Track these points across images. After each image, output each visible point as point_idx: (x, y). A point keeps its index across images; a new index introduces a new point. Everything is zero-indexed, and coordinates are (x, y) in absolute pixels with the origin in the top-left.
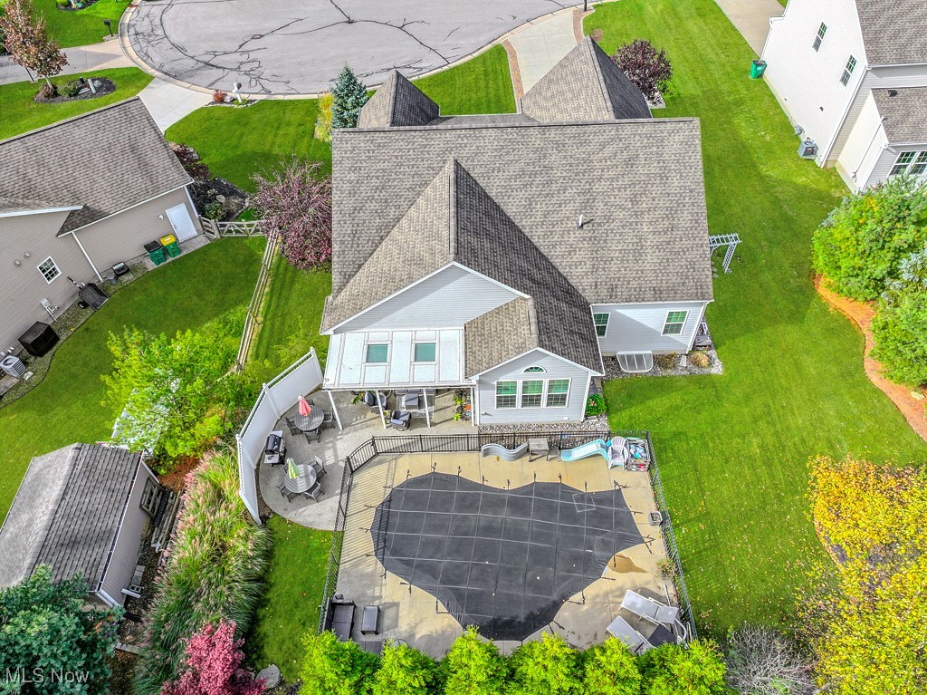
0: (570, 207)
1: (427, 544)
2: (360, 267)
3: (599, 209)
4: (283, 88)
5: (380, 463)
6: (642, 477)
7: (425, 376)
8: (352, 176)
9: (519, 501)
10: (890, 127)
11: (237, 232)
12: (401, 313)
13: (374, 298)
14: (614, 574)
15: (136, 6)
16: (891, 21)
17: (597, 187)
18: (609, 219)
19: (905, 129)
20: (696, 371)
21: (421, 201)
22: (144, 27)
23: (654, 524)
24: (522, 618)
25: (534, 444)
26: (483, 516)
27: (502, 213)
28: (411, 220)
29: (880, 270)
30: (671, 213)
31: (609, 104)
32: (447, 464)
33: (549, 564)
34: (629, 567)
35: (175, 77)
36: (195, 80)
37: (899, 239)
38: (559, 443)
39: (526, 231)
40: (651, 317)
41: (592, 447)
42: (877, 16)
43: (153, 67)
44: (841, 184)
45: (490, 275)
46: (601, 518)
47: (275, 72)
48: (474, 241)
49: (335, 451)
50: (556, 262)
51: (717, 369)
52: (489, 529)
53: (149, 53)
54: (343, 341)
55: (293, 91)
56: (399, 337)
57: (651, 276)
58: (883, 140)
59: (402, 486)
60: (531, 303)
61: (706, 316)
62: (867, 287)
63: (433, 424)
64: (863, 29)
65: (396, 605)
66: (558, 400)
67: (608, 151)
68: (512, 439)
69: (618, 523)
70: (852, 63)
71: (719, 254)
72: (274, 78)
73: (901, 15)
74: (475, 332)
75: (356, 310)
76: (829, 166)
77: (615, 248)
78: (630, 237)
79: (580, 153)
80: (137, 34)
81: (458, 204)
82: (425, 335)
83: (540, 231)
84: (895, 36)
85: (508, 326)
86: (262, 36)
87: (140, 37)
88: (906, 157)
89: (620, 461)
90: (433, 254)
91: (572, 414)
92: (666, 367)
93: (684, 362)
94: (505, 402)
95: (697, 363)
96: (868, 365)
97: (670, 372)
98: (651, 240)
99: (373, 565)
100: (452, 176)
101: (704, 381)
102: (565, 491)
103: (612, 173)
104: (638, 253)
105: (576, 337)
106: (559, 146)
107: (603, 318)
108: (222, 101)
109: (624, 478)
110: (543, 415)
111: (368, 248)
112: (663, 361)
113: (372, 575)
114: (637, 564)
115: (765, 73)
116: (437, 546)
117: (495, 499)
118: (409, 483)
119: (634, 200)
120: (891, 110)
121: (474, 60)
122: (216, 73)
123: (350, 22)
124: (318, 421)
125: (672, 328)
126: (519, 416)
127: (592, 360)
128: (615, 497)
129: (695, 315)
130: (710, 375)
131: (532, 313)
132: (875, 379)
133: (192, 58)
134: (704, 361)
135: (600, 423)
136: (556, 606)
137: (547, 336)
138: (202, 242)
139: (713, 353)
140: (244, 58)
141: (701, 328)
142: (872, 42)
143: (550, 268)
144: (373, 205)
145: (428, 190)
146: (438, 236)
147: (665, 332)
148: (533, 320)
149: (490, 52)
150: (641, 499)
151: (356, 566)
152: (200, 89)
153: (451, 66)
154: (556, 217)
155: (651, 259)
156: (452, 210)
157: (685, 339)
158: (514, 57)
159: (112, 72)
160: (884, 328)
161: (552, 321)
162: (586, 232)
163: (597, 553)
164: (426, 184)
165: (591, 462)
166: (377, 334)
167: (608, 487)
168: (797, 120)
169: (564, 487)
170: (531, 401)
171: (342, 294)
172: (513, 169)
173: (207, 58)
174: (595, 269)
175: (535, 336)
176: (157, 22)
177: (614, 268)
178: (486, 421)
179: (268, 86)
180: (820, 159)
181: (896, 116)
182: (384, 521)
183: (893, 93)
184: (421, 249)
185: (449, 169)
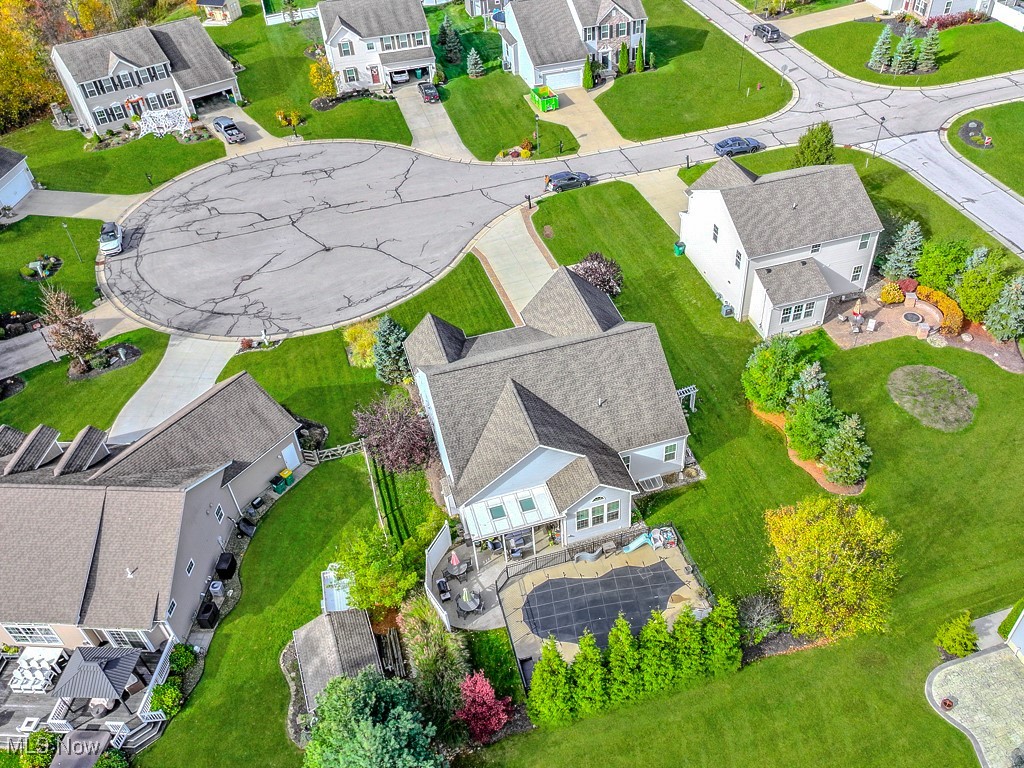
0: (591, 394)
1: (560, 619)
2: (468, 460)
3: (609, 392)
4: (297, 325)
5: (512, 583)
6: (675, 550)
7: (533, 518)
8: (447, 403)
9: (607, 581)
10: (772, 295)
11: (333, 455)
12: (507, 484)
13: (489, 478)
14: (674, 605)
15: (103, 263)
16: (755, 226)
17: (605, 379)
18: (616, 397)
19: (781, 294)
20: (691, 480)
21: (497, 410)
22: (125, 284)
23: (688, 573)
25: (606, 546)
26: (587, 596)
27: (551, 407)
28: (495, 424)
29: (782, 394)
30: (653, 386)
31: (594, 319)
32: (556, 573)
33: (635, 610)
34: (680, 599)
35: (188, 330)
36: (210, 330)
37: (789, 373)
38: (621, 543)
39: (568, 415)
40: (655, 452)
41: (641, 540)
42: (746, 225)
43: (162, 325)
44: (754, 332)
45: (560, 448)
46: (658, 578)
47: (283, 310)
48: (544, 429)
49: (480, 584)
50: (591, 431)
51: (703, 476)
52: (594, 602)
53: (149, 311)
54: (472, 510)
55: (308, 326)
56: (510, 501)
57: (650, 427)
58: (770, 305)
59: (532, 592)
60: (587, 459)
61: (689, 444)
62: (778, 405)
63: (537, 552)
64: (740, 234)
66: (613, 516)
67: (605, 355)
68: (591, 547)
69: (668, 578)
70: (739, 255)
71: (686, 403)
72: (285, 317)
73: (760, 221)
74: (554, 485)
75: (478, 488)
76: (744, 320)
77: (624, 414)
78: (632, 407)
79: (588, 359)
80: (124, 293)
81: (527, 409)
82: (523, 494)
83: (576, 414)
84: (760, 236)
85: (576, 476)
86: (250, 277)
87: (128, 295)
88: (787, 311)
89: (660, 543)
90: (523, 443)
91: (624, 523)
92: (671, 483)
93: (681, 477)
94: (582, 524)
95: (690, 475)
96: (791, 453)
97: (675, 485)
98: (645, 405)
99: (533, 638)
100: (515, 391)
101: (698, 485)
102: (633, 569)
103: (611, 368)
104: (639, 415)
105: (618, 474)
106: (575, 357)
107: (627, 459)
108: (250, 347)
109: (664, 553)
110: (608, 528)
111: (470, 448)
112: (669, 479)
113: (534, 643)
114: (685, 597)
115: (686, 252)
116: (567, 618)
117: (592, 585)
118: (536, 590)
119: (629, 382)
120: (770, 282)
121: (454, 272)
122: (227, 321)
123: (328, 250)
124: (464, 567)
125: (669, 457)
126: (592, 533)
127: (629, 484)
128: (663, 564)
129: (681, 445)
130: (699, 482)
131: (590, 465)
132: (796, 461)
133: (195, 309)
134: (694, 473)
135: (642, 525)
137: (603, 476)
138: (306, 470)
139: (698, 467)
140: (245, 301)
141: (687, 452)
142: (746, 241)
143: (589, 435)
144: (466, 419)
145: (500, 402)
146: (522, 431)
147: (666, 460)
148: (592, 469)
149: (464, 261)
150: (677, 561)
151: (522, 641)
152: (220, 338)
153: (437, 278)
154: (583, 403)
155: (647, 416)
156: (525, 413)
157: (679, 462)
158: (487, 263)
159: (126, 337)
160: (791, 429)
161: (602, 467)
162: (605, 408)
163: (660, 597)
164: (497, 398)
165: (642, 551)
166: (493, 501)
167: (657, 561)
168: (717, 288)
169: (631, 567)
170: (598, 520)
171: (461, 480)
172: (551, 376)
173: (210, 307)
174: (615, 430)
175: (596, 478)
176: (136, 277)
177: (627, 427)
178: (572, 541)
179: (284, 325)
180: (737, 316)
181: (774, 287)
182: (529, 615)
183: (769, 271)
184: (511, 440)
185: (510, 385)
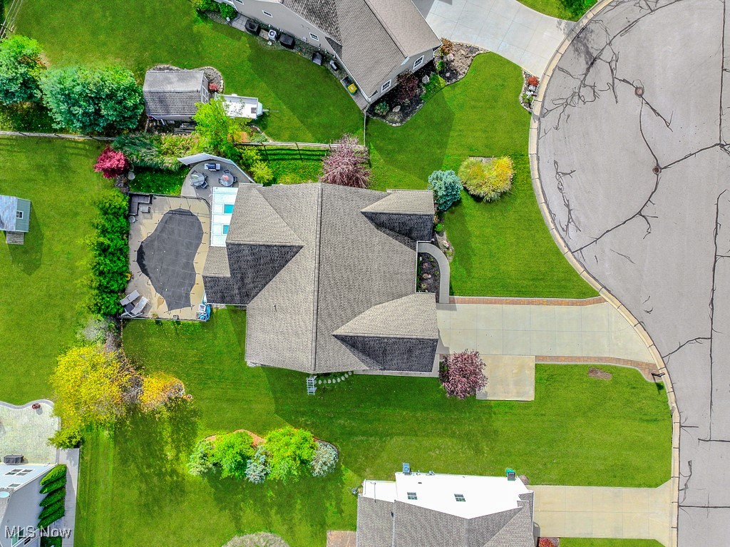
4: (548, 125)
6: (194, 317)
14: (157, 297)
23: (175, 317)
24: (144, 262)
34: (160, 304)
35: (578, 37)
36: (571, 55)
43: (596, 15)
47: (575, 118)
52: (178, 253)
55: (542, 134)
59: (198, 220)
65: (152, 219)
69: (177, 303)
72: (564, 118)
77: (266, 320)
83: (274, 286)
86: (640, 95)
108: (531, 84)
113: (163, 209)
117: (191, 256)
118: (200, 222)
122: (577, 69)
123: (656, 170)
133: (609, 44)
136: (147, 275)
140: (602, 86)
150: (186, 314)
151: (167, 203)
152: (556, 61)
154: (279, 294)
163: (165, 293)
167: (192, 302)
169: (193, 285)
173: (606, 57)
179: (553, 115)
